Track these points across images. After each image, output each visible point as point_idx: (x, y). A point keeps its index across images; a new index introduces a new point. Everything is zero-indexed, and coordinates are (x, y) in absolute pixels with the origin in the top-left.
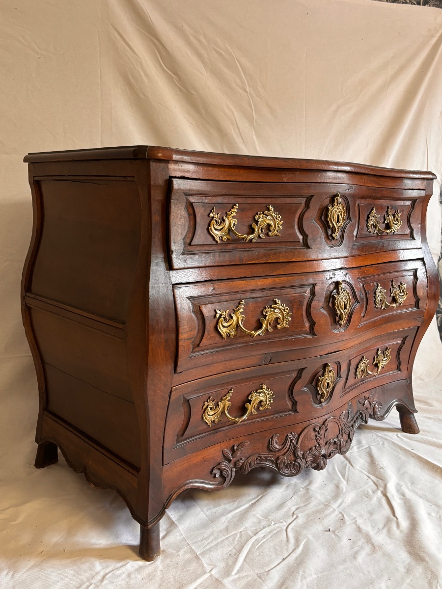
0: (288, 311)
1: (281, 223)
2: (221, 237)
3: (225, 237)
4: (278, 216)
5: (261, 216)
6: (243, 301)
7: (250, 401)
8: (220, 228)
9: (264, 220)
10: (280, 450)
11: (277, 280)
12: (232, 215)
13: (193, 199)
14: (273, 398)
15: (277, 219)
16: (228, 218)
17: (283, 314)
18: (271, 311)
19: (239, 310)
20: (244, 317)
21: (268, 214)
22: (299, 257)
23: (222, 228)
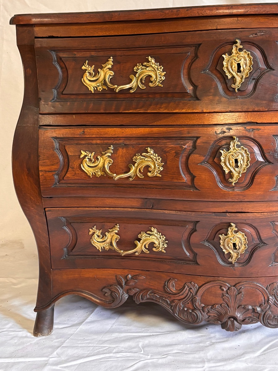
0: (160, 161)
1: (163, 74)
2: (96, 87)
3: (100, 87)
4: (159, 67)
5: (140, 68)
6: (112, 146)
7: (139, 240)
8: (94, 79)
9: (143, 71)
10: (175, 294)
11: (155, 130)
12: (107, 67)
13: (62, 55)
14: (167, 243)
15: (158, 70)
16: (103, 70)
17: (155, 163)
18: (141, 159)
19: (106, 153)
20: (111, 161)
21: (148, 65)
22: (183, 109)
23: (97, 80)
